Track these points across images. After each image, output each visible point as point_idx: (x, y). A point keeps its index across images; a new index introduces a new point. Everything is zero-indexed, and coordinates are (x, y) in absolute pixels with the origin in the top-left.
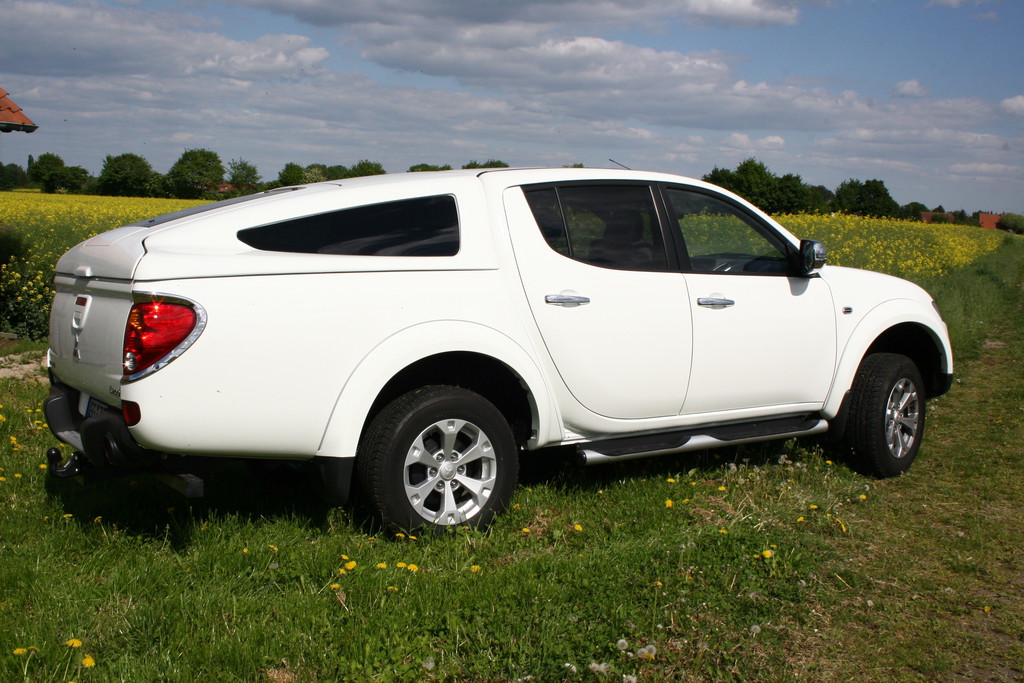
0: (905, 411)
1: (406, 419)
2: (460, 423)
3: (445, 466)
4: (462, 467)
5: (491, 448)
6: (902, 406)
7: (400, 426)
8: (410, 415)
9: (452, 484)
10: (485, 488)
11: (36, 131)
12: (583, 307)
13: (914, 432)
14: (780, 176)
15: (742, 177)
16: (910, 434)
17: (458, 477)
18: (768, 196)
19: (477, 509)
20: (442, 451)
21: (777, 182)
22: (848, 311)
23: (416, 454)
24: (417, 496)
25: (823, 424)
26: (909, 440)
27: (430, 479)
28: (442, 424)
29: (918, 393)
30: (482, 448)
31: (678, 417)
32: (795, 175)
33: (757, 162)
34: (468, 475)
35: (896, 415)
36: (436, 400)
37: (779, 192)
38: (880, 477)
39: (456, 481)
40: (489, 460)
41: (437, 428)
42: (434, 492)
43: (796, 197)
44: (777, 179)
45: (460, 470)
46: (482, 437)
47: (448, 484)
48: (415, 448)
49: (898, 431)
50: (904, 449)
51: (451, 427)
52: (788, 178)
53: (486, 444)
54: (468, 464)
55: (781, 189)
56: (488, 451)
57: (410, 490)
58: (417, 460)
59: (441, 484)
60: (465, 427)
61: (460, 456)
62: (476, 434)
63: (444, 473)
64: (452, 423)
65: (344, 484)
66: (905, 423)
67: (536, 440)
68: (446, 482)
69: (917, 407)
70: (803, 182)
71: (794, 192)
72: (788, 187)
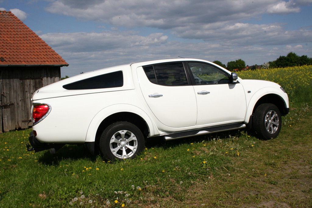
0: (274, 120)
1: (109, 131)
2: (125, 131)
3: (123, 143)
4: (128, 143)
5: (135, 137)
6: (272, 118)
7: (108, 133)
8: (110, 130)
9: (125, 148)
10: (134, 148)
11: (69, 66)
12: (160, 97)
13: (278, 126)
14: (301, 56)
15: (289, 58)
16: (276, 127)
17: (126, 146)
18: (297, 62)
19: (133, 154)
20: (121, 139)
21: (300, 58)
22: (249, 92)
23: (113, 140)
24: (114, 151)
25: (244, 125)
26: (276, 129)
27: (118, 146)
28: (120, 132)
29: (278, 114)
30: (133, 137)
31: (196, 126)
32: (305, 55)
33: (293, 53)
34: (130, 145)
35: (270, 121)
36: (118, 125)
37: (300, 61)
38: (266, 140)
39: (126, 147)
40: (135, 141)
41: (119, 133)
42: (119, 150)
43: (306, 62)
44: (300, 57)
45: (127, 144)
46: (132, 135)
47: (124, 148)
48: (113, 138)
49: (271, 126)
50: (274, 131)
51: (123, 132)
52: (303, 56)
53: (134, 136)
54: (129, 142)
55: (301, 60)
56: (135, 138)
57: (112, 150)
58: (114, 142)
59: (122, 148)
60: (127, 132)
61: (127, 140)
62: (131, 134)
63: (122, 145)
64: (123, 131)
65: (92, 149)
66: (274, 123)
67: (150, 135)
68: (123, 147)
69: (278, 118)
70: (308, 57)
71: (305, 60)
72: (304, 59)
